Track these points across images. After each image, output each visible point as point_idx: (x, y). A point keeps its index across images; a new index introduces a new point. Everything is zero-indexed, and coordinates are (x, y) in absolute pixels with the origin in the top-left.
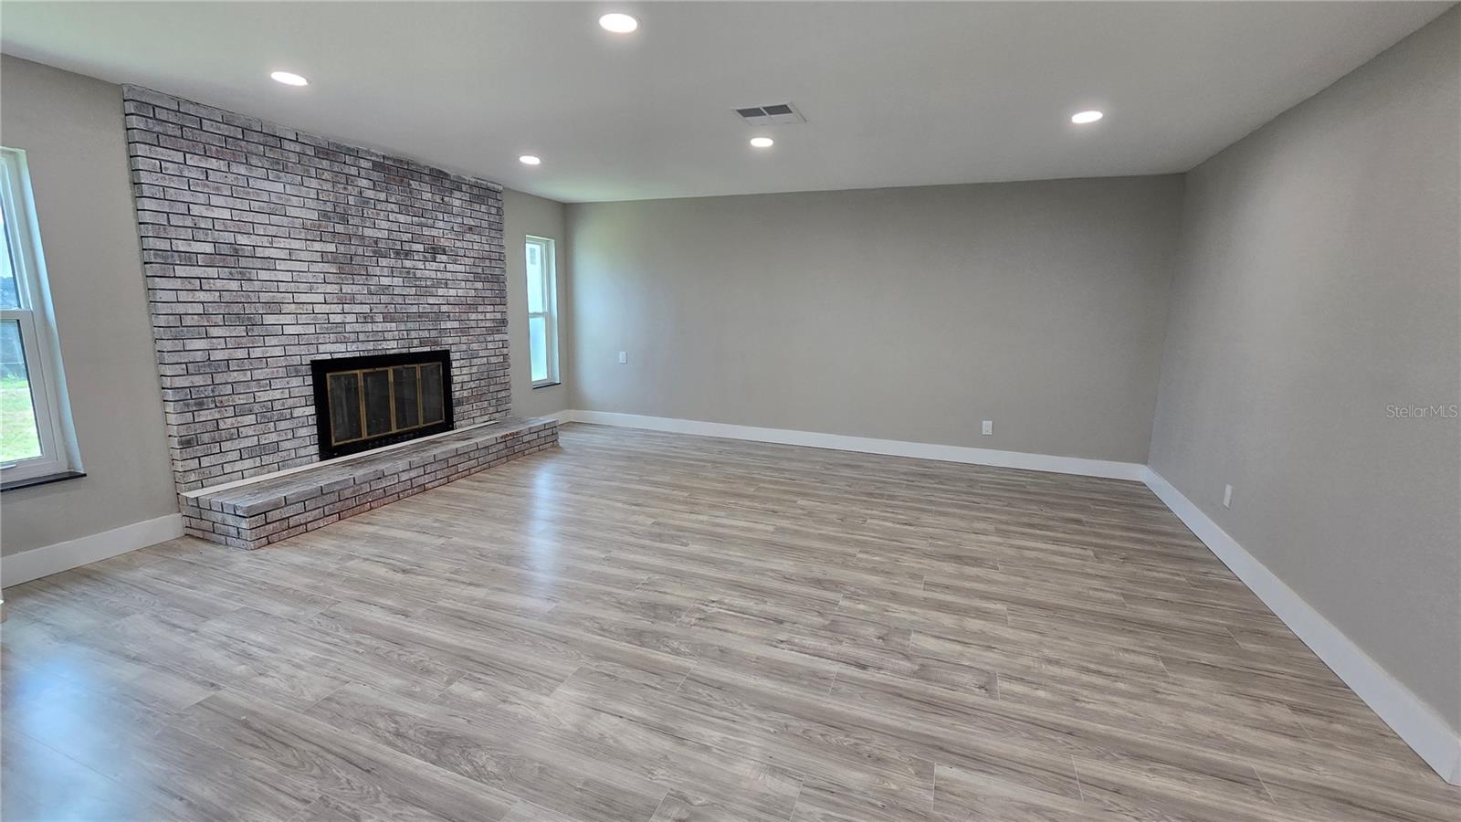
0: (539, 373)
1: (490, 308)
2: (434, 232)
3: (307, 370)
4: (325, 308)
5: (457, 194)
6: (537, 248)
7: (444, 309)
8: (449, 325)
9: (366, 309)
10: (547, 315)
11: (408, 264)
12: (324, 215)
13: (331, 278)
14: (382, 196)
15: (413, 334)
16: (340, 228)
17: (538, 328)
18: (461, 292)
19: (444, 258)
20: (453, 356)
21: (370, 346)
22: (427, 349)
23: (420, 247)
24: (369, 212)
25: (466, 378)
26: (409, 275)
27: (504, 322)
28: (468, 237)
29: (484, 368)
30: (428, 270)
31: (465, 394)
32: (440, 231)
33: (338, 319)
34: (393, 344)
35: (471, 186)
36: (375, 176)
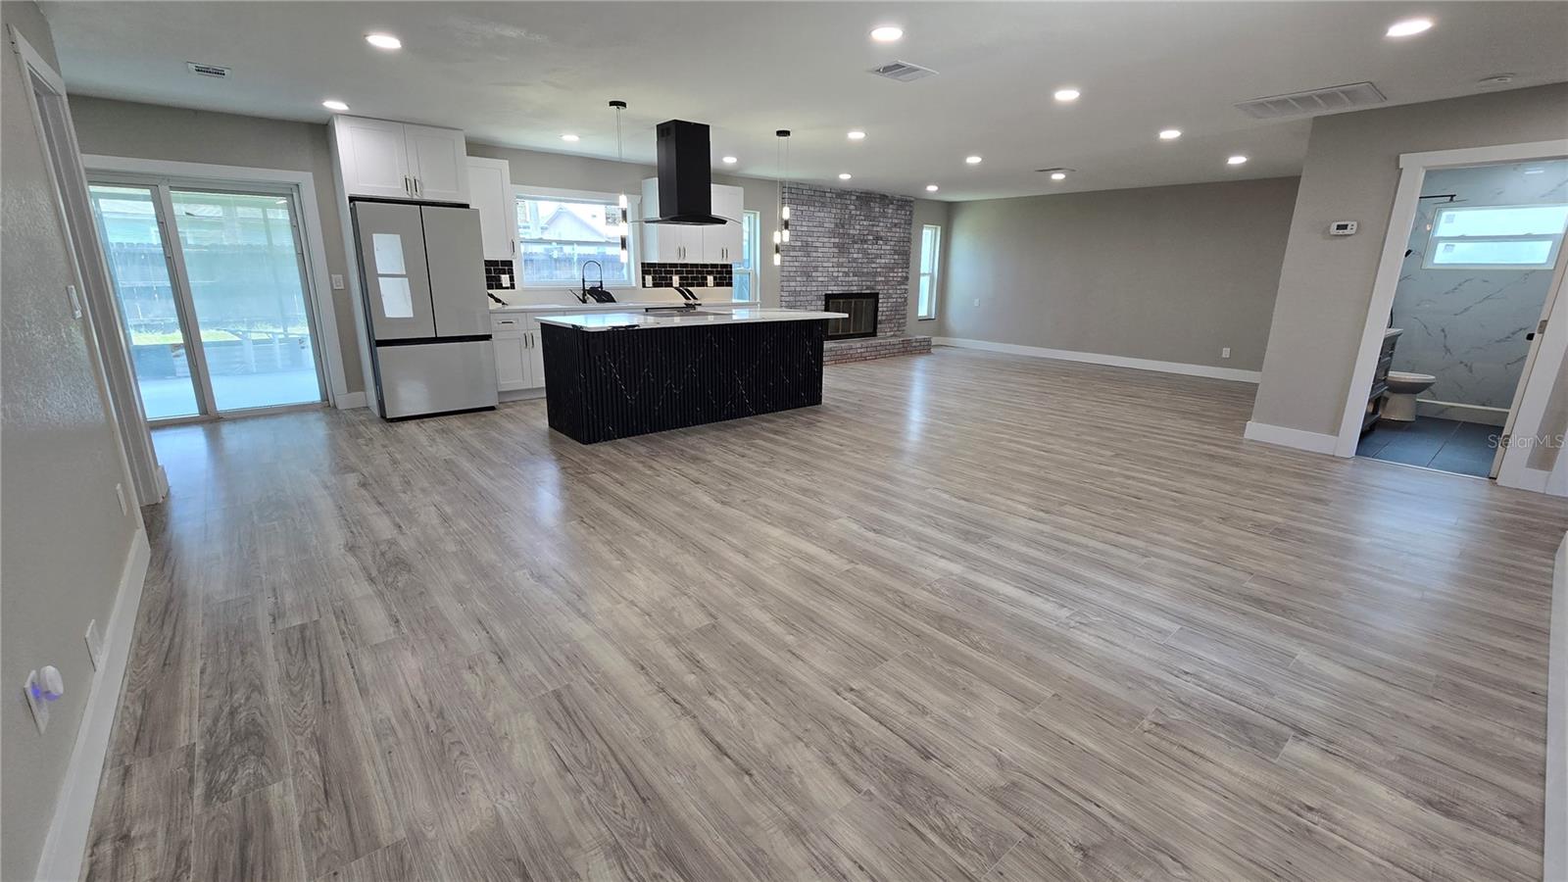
0: (923, 312)
1: (900, 270)
2: (879, 229)
3: (823, 298)
4: (832, 269)
5: (891, 206)
6: (929, 231)
7: (879, 270)
8: (880, 279)
9: (847, 270)
10: (931, 275)
11: (865, 246)
12: (836, 224)
13: (836, 255)
14: (858, 213)
15: (864, 283)
16: (841, 231)
17: (925, 283)
18: (887, 261)
19: (881, 242)
20: (880, 296)
21: (846, 288)
22: (868, 291)
23: (871, 237)
24: (852, 222)
25: (885, 309)
26: (865, 253)
27: (907, 278)
28: (894, 230)
29: (894, 304)
30: (873, 249)
31: (884, 318)
32: (880, 228)
33: (835, 274)
34: (855, 288)
35: (898, 201)
36: (857, 203)
